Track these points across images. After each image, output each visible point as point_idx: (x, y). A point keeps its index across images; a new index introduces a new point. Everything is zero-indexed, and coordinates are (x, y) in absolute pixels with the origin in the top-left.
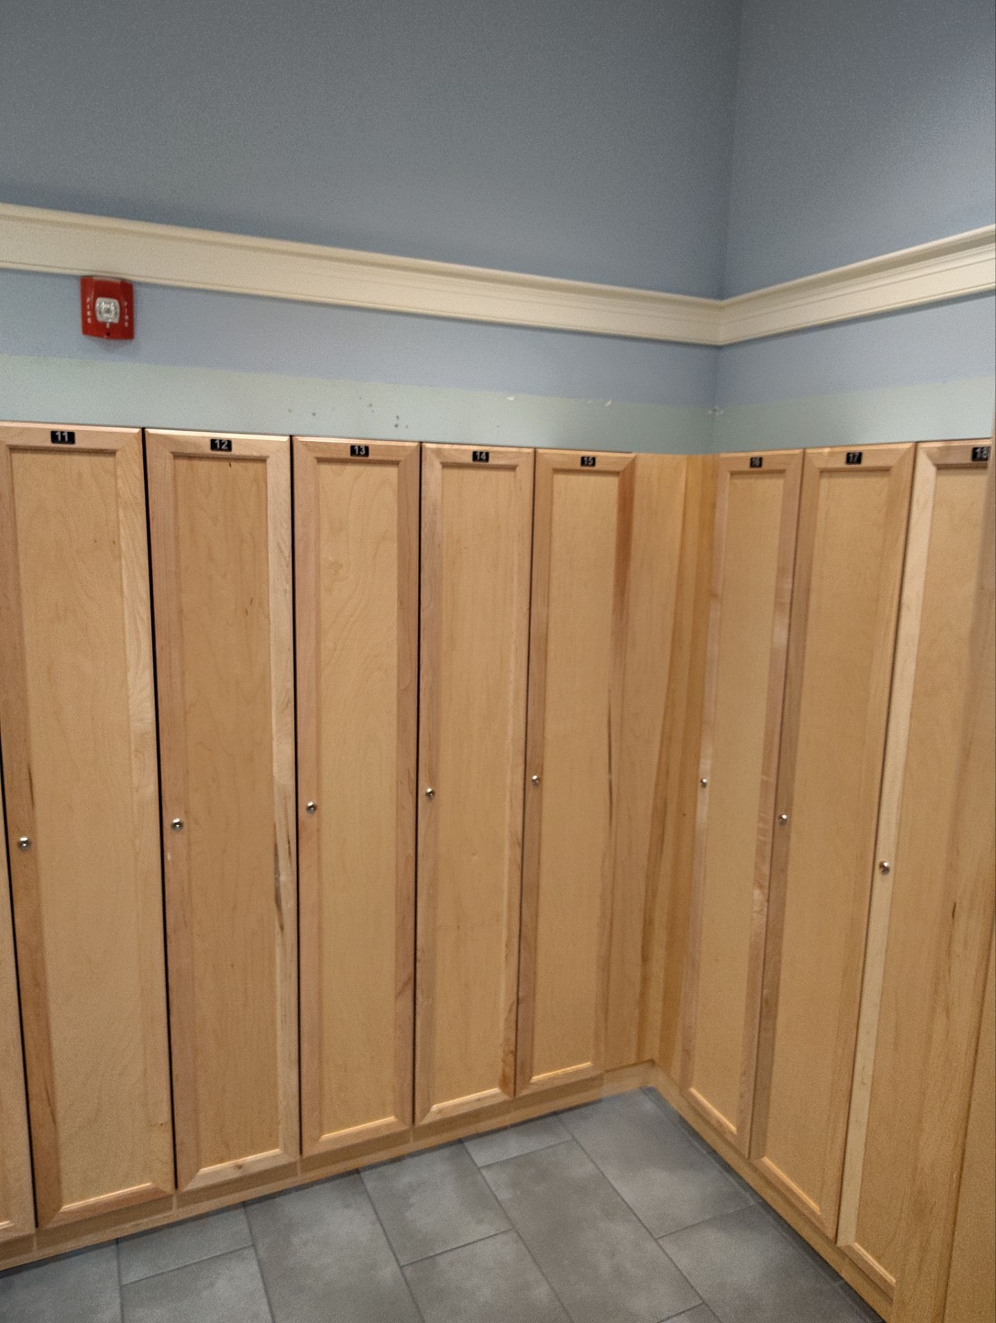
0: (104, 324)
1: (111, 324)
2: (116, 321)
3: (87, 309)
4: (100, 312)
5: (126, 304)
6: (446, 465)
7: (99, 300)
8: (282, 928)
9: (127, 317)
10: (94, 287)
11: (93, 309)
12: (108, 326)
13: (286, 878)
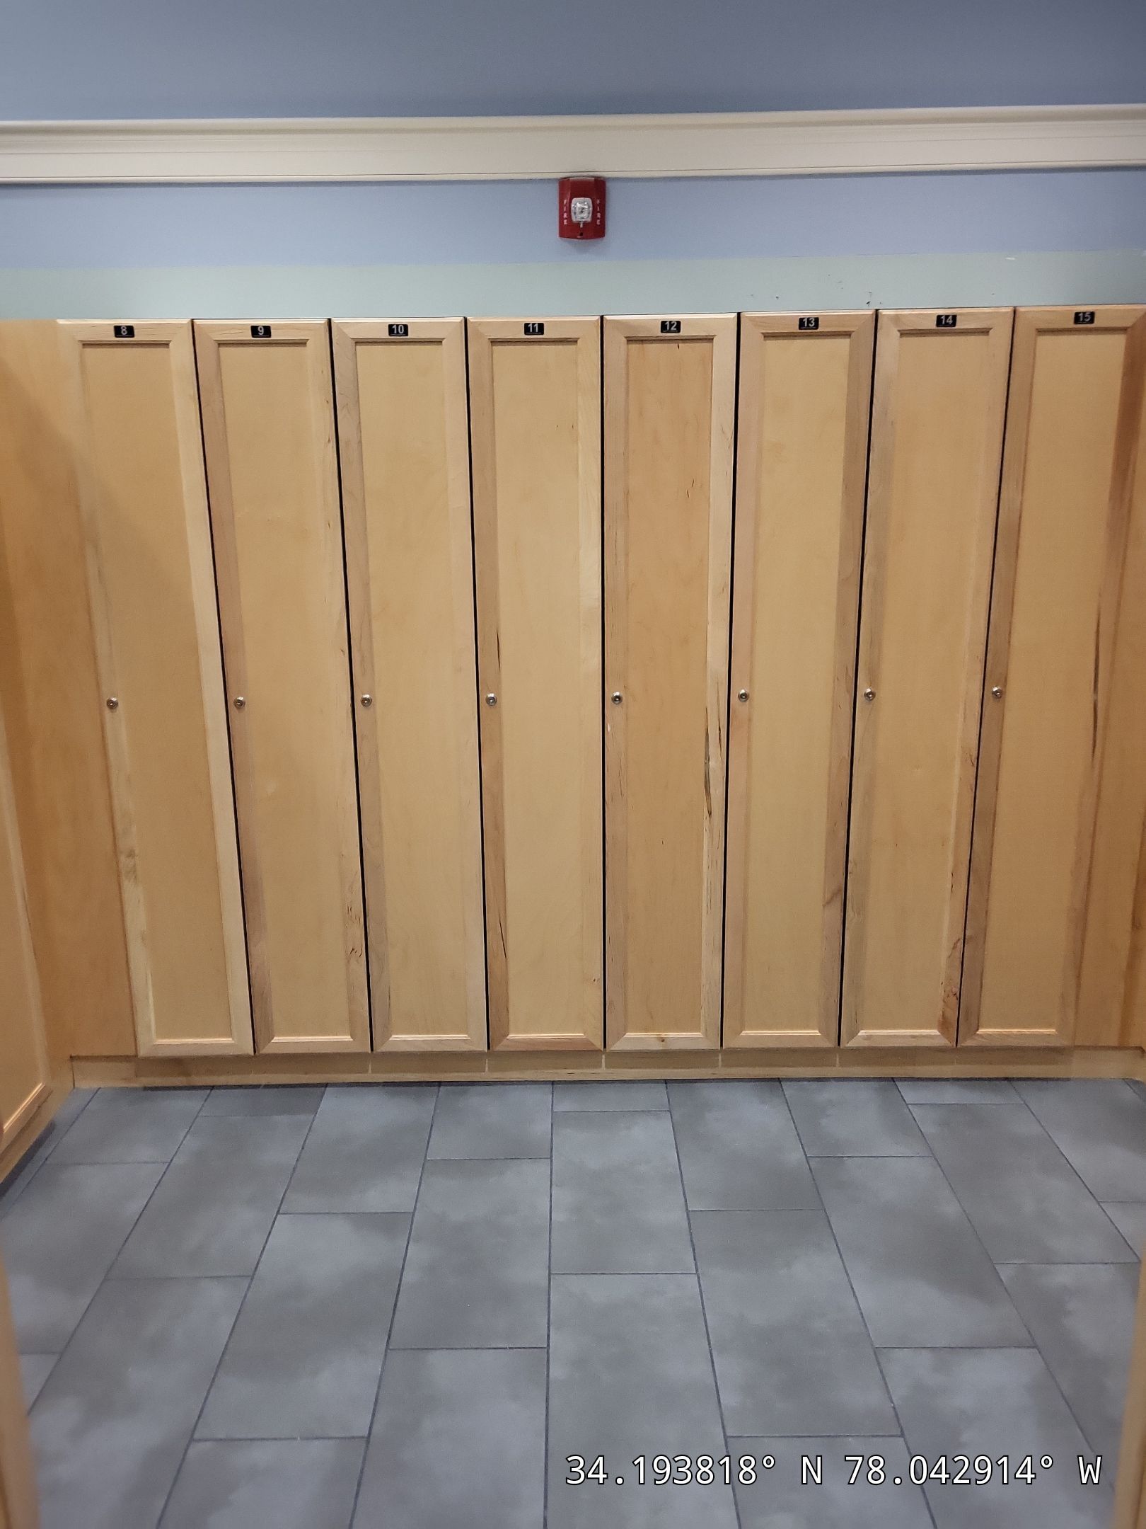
0: (578, 223)
1: (585, 223)
2: (589, 220)
3: (565, 210)
4: (575, 213)
5: (598, 201)
6: (904, 333)
7: (574, 200)
8: (710, 814)
9: (599, 215)
10: (571, 188)
11: (569, 211)
12: (581, 226)
13: (716, 764)
